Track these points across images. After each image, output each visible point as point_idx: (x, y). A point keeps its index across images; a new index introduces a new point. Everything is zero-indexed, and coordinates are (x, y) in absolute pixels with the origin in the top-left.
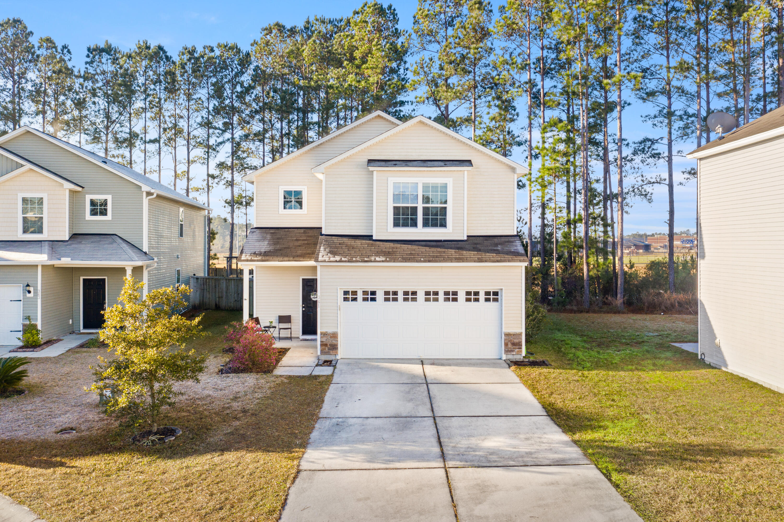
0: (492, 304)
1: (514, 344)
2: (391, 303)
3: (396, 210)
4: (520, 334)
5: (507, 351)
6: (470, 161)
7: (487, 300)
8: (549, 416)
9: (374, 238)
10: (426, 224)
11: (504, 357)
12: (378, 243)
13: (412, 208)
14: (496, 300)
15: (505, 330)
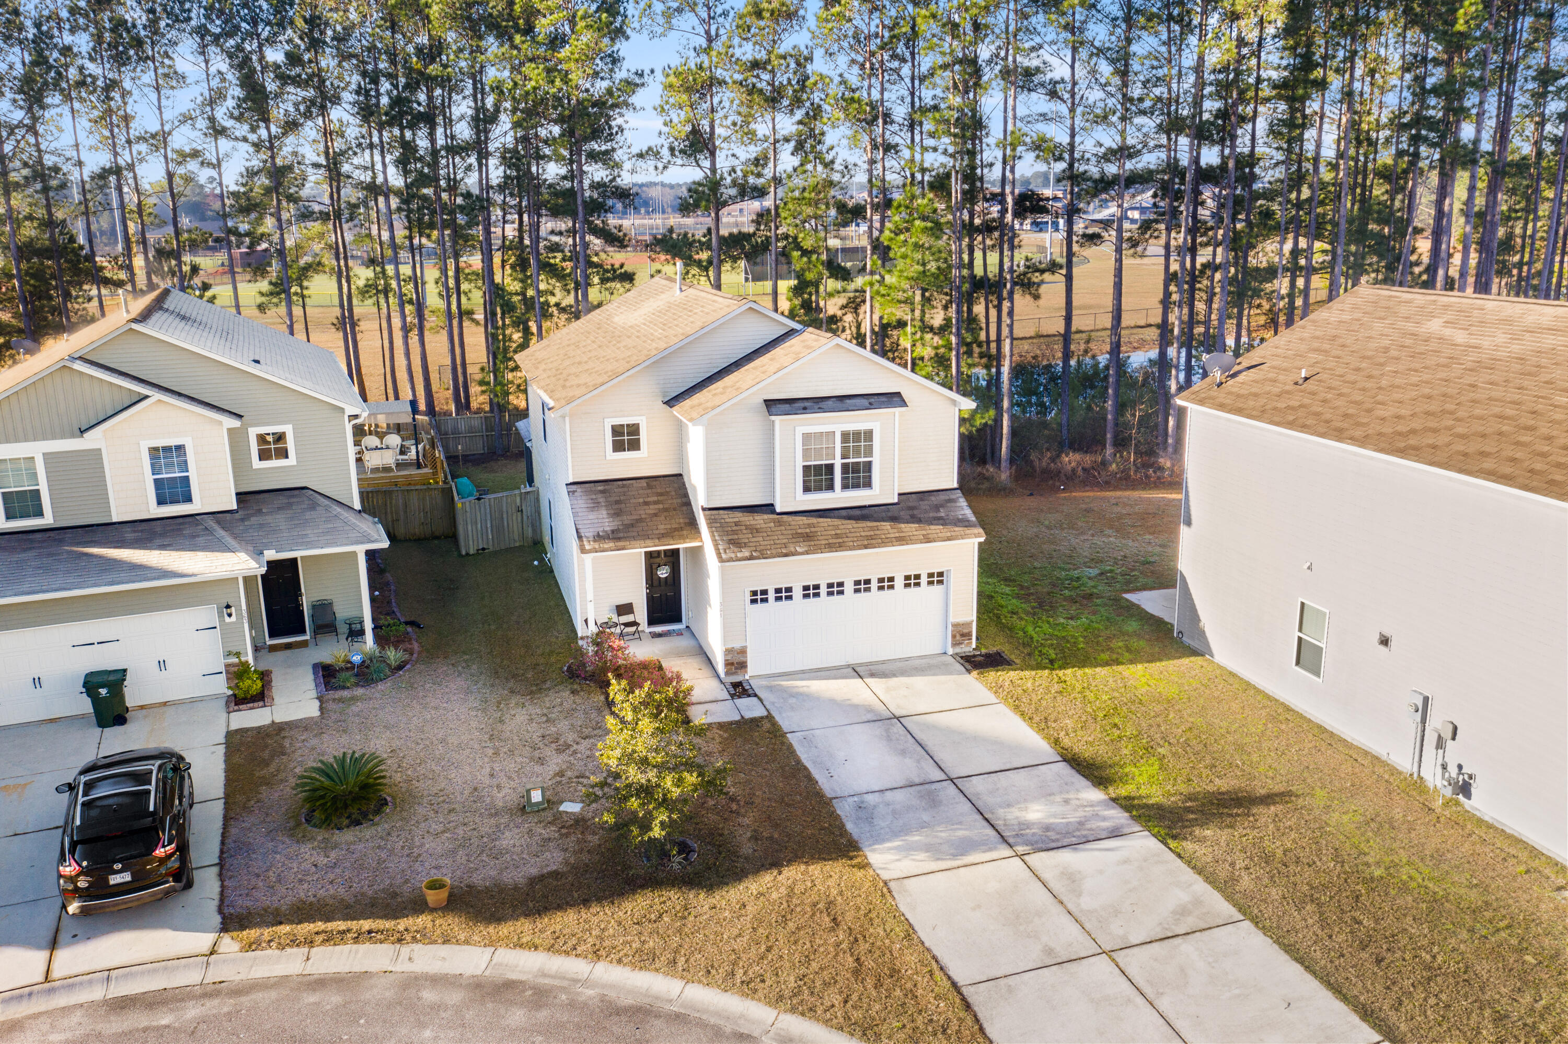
0: (936, 588)
1: (963, 635)
2: (812, 600)
3: (806, 469)
4: (971, 623)
5: (955, 644)
6: (898, 394)
7: (930, 583)
8: (1065, 760)
9: (778, 510)
10: (845, 487)
11: (951, 651)
12: (785, 517)
13: (826, 465)
14: (940, 582)
15: (953, 619)
